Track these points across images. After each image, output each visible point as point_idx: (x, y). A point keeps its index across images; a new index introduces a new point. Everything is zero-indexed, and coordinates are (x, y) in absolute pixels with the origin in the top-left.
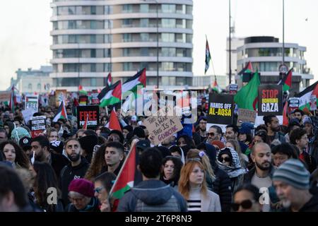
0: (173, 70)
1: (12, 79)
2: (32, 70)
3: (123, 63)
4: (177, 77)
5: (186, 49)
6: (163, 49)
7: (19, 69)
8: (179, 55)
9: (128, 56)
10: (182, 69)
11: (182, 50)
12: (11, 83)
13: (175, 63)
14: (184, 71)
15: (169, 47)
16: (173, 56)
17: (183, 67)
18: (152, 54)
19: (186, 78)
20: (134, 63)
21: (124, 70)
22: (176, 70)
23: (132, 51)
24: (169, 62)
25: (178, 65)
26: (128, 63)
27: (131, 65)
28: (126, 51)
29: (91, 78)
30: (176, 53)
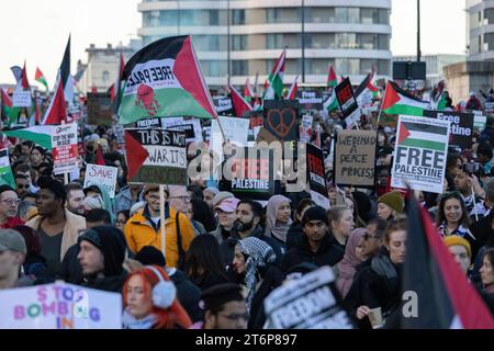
0: (356, 48)
1: (80, 62)
2: (114, 47)
3: (266, 34)
4: (362, 60)
5: (378, 9)
6: (337, 10)
7: (92, 46)
8: (365, 20)
9: (276, 22)
10: (371, 45)
11: (371, 12)
12: (78, 68)
13: (359, 35)
14: (374, 48)
15: (348, 7)
16: (356, 22)
17: (374, 43)
18: (317, 19)
19: (379, 60)
20: (286, 35)
21: (267, 48)
22: (361, 48)
23: (281, 13)
24: (348, 33)
25: (363, 38)
26: (276, 34)
27: (280, 38)
28: (271, 14)
29: (210, 61)
30: (361, 16)
